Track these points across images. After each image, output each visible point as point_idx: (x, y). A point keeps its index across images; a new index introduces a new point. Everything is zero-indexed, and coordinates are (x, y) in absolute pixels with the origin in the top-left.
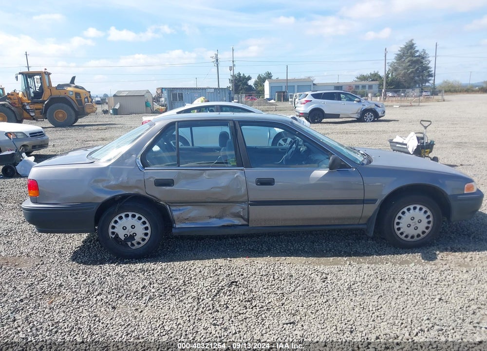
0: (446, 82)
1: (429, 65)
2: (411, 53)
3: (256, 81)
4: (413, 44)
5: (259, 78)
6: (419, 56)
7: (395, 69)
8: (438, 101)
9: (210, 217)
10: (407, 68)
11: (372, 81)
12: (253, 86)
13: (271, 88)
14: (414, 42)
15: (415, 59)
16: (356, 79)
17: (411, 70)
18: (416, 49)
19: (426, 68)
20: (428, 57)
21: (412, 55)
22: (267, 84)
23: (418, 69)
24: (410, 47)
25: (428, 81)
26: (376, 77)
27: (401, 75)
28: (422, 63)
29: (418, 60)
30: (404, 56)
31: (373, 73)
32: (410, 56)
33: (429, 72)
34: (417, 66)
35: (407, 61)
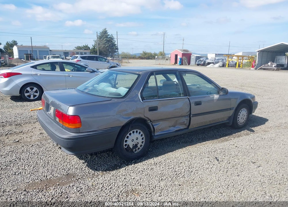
0: (123, 53)
1: (115, 43)
2: (106, 35)
3: (5, 46)
4: (106, 31)
5: (7, 44)
6: (109, 38)
7: (99, 44)
9: (170, 127)
10: (104, 44)
11: (85, 50)
12: (3, 49)
13: (20, 52)
14: (107, 30)
15: (108, 39)
17: (107, 45)
18: (108, 34)
19: (114, 45)
20: (114, 39)
21: (106, 37)
22: (15, 49)
23: (110, 45)
24: (105, 32)
25: (116, 52)
26: (87, 48)
27: (102, 48)
28: (112, 41)
29: (110, 40)
30: (102, 37)
31: (85, 45)
32: (105, 37)
33: (116, 47)
34: (110, 43)
35: (104, 39)
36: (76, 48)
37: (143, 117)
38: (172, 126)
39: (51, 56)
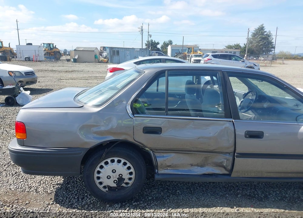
0: (281, 52)
1: (272, 41)
2: (262, 32)
3: (162, 46)
4: (263, 27)
5: (164, 43)
6: (266, 35)
7: (251, 43)
8: (280, 64)
9: (192, 165)
10: (258, 42)
11: (235, 49)
12: (160, 49)
13: (172, 50)
14: (264, 26)
15: (264, 36)
16: (225, 48)
17: (261, 43)
18: (265, 30)
19: (271, 43)
20: (272, 36)
21: (262, 34)
22: (169, 48)
23: (265, 43)
24: (261, 29)
25: (271, 51)
26: (238, 47)
27: (254, 46)
28: (268, 39)
29: (266, 37)
30: (257, 34)
31: (236, 44)
32: (261, 34)
33: (272, 45)
34: (265, 41)
35: (259, 37)
36: (226, 47)
37: (130, 139)
38: (198, 165)
39: (193, 54)
